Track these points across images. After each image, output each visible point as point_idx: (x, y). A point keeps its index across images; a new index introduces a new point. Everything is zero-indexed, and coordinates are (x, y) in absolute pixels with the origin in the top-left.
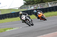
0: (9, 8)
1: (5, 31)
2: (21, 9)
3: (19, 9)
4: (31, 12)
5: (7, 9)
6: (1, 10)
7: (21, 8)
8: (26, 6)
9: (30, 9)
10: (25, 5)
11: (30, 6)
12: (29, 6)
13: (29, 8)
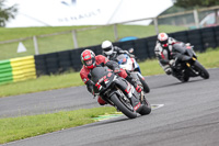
0: (111, 22)
1: (95, 119)
2: (159, 24)
3: (152, 23)
4: (202, 38)
5: (103, 26)
6: (76, 32)
7: (161, 20)
8: (181, 12)
9: (198, 25)
10: (179, 9)
11: (199, 13)
12: (195, 12)
13: (193, 21)
